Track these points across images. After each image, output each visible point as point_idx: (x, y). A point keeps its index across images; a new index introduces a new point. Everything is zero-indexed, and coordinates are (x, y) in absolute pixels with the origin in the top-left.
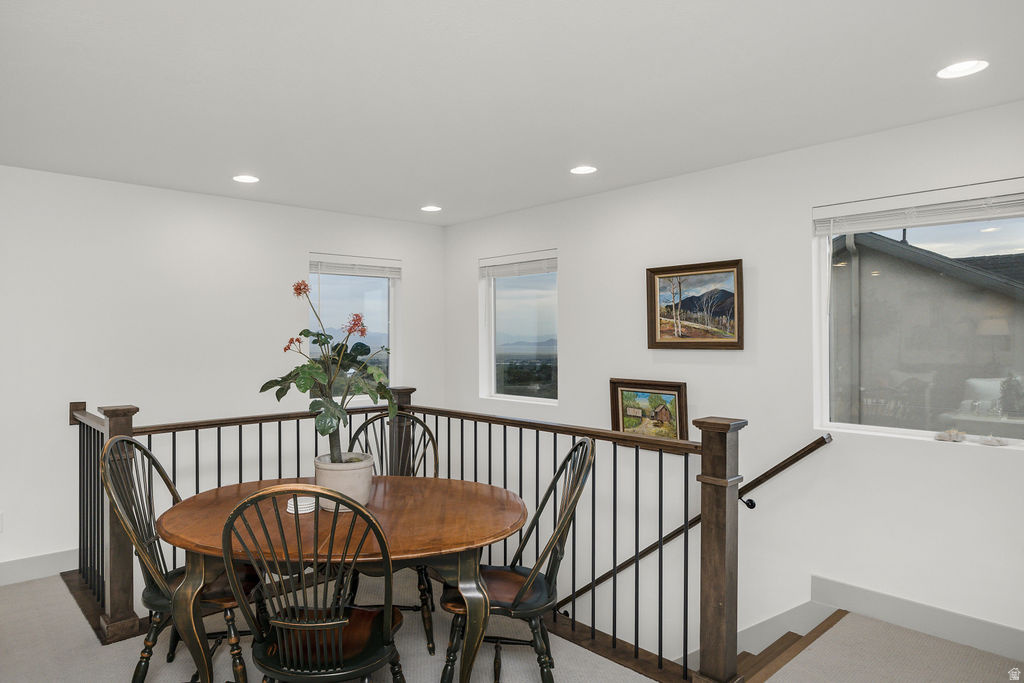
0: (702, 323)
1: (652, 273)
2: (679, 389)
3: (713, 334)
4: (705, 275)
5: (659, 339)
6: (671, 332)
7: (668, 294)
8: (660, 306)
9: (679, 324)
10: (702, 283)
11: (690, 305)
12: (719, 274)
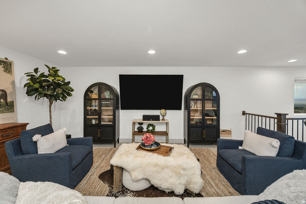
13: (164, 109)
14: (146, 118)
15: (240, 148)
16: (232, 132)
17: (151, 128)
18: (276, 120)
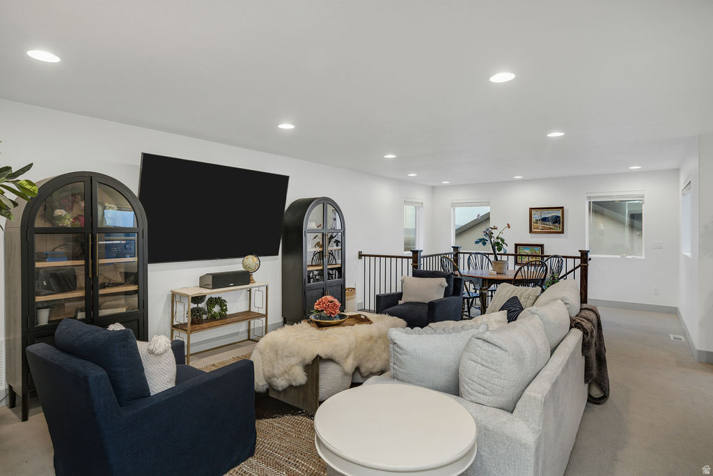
0: (549, 225)
1: (531, 209)
2: (542, 246)
3: (553, 229)
4: (550, 211)
5: (533, 230)
6: (537, 228)
7: (537, 216)
8: (534, 220)
9: (540, 225)
10: (550, 213)
11: (544, 220)
12: (556, 211)
13: (252, 254)
14: (220, 280)
15: (400, 302)
16: (357, 290)
17: (216, 309)
18: (411, 261)
